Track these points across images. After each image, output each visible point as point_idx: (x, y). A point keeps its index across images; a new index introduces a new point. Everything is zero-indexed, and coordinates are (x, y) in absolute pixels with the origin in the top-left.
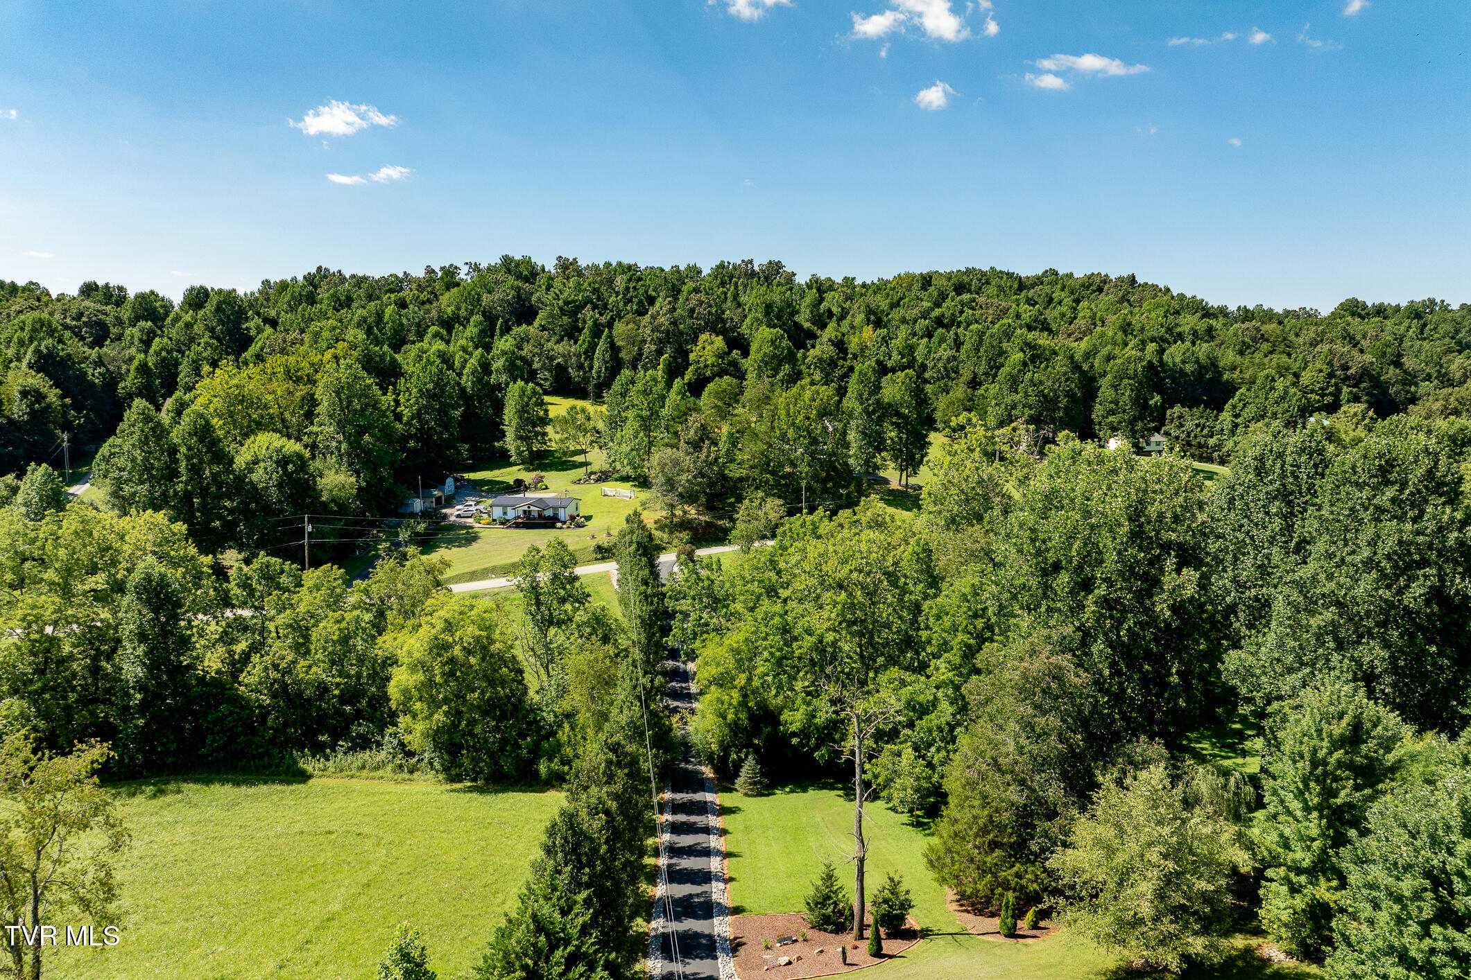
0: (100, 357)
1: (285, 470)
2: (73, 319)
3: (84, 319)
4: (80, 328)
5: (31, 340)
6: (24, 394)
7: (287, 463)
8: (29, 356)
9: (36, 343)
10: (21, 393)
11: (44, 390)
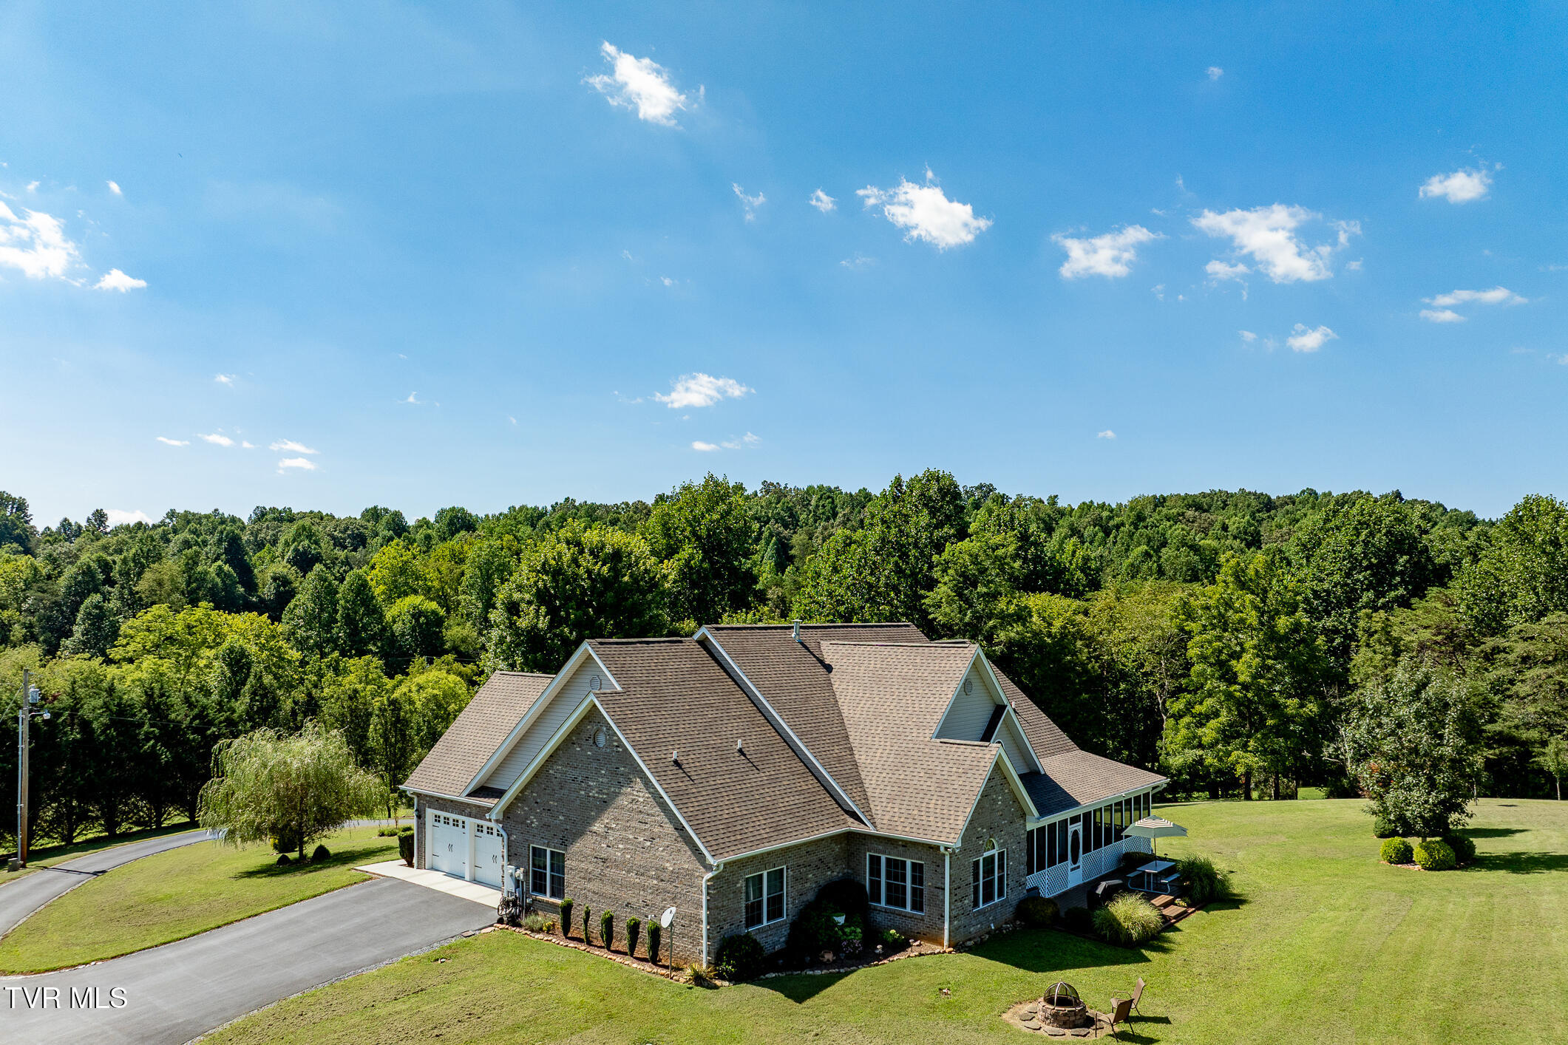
0: (347, 558)
1: (417, 620)
2: (340, 532)
3: (349, 532)
4: (345, 539)
5: (293, 542)
6: (275, 579)
7: (420, 617)
8: (289, 554)
9: (296, 543)
10: (272, 578)
11: (292, 577)
